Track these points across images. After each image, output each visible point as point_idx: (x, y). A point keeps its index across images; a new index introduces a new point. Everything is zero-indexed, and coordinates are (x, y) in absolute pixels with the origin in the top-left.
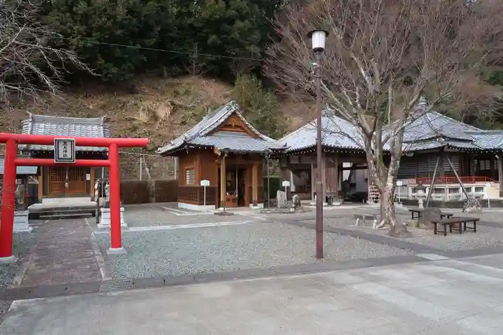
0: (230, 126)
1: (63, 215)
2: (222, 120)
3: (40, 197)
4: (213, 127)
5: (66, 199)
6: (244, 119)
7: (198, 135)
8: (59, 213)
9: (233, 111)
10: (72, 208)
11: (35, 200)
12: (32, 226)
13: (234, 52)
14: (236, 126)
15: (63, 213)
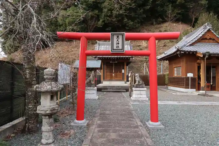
0: (206, 39)
1: (112, 90)
2: (201, 35)
3: (102, 81)
4: (195, 40)
5: (113, 82)
6: (216, 34)
7: (185, 45)
8: (110, 89)
9: (207, 29)
10: (116, 87)
11: (100, 82)
12: (98, 95)
13: (192, 6)
14: (210, 39)
15: (112, 89)
